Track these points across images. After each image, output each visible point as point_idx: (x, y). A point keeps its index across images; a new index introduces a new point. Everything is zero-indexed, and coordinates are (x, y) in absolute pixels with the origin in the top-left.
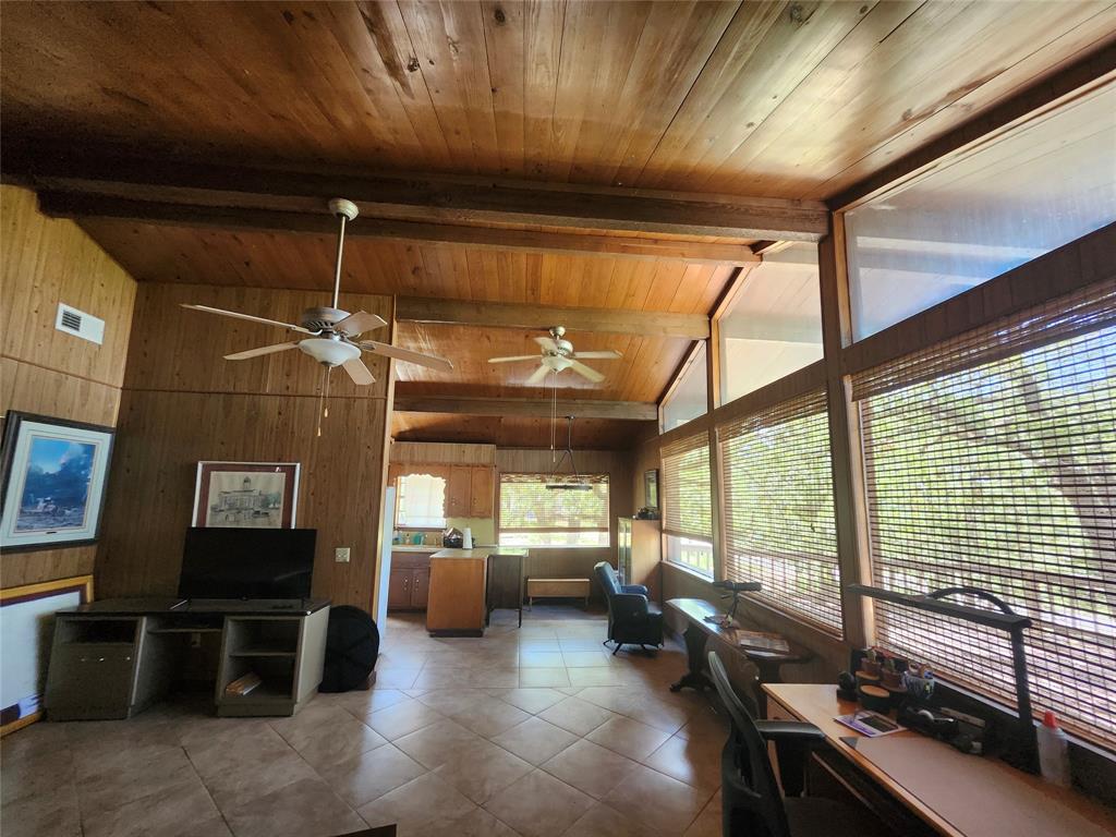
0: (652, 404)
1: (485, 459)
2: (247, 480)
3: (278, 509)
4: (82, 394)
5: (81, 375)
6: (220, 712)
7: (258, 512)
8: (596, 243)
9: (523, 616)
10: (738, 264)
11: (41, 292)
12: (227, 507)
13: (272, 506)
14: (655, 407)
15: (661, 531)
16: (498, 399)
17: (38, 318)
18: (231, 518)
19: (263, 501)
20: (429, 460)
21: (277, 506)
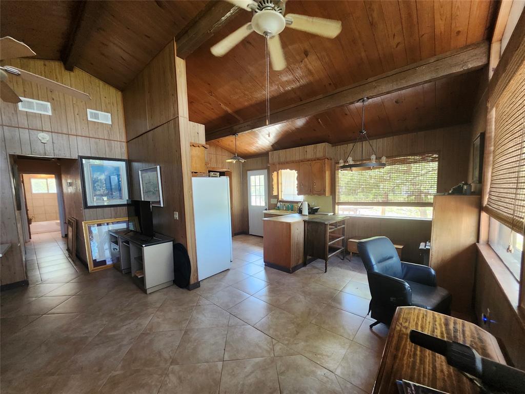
1: (320, 154)
4: (108, 146)
5: (105, 138)
11: (77, 106)
16: (302, 103)
17: (80, 117)
20: (288, 160)
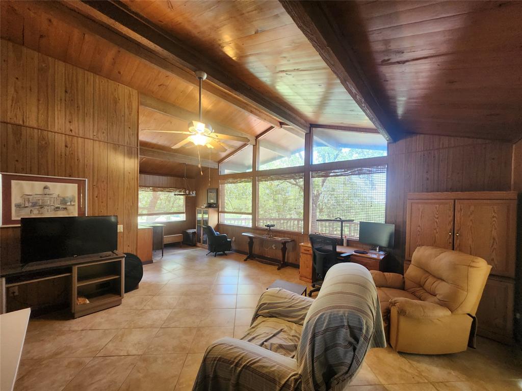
0: (217, 162)
2: (45, 188)
3: (74, 205)
6: (76, 315)
7: (57, 208)
8: (244, 106)
9: (164, 252)
10: (273, 126)
12: (30, 204)
13: (69, 203)
14: (217, 164)
15: (219, 212)
18: (36, 212)
19: (61, 201)
21: (72, 204)
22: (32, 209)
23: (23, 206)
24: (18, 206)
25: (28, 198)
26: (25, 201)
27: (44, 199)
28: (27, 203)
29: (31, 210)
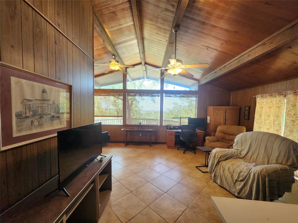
12: (31, 113)
19: (55, 108)
22: (33, 119)
23: (24, 115)
24: (19, 116)
25: (29, 105)
26: (26, 109)
27: (43, 106)
28: (28, 111)
29: (32, 121)
